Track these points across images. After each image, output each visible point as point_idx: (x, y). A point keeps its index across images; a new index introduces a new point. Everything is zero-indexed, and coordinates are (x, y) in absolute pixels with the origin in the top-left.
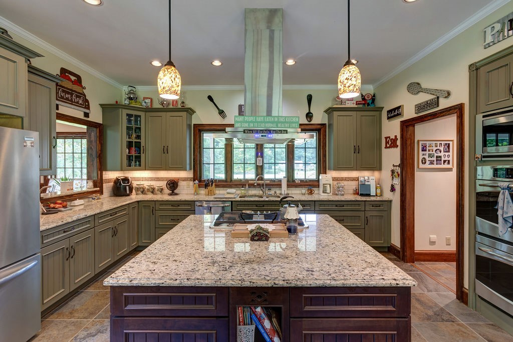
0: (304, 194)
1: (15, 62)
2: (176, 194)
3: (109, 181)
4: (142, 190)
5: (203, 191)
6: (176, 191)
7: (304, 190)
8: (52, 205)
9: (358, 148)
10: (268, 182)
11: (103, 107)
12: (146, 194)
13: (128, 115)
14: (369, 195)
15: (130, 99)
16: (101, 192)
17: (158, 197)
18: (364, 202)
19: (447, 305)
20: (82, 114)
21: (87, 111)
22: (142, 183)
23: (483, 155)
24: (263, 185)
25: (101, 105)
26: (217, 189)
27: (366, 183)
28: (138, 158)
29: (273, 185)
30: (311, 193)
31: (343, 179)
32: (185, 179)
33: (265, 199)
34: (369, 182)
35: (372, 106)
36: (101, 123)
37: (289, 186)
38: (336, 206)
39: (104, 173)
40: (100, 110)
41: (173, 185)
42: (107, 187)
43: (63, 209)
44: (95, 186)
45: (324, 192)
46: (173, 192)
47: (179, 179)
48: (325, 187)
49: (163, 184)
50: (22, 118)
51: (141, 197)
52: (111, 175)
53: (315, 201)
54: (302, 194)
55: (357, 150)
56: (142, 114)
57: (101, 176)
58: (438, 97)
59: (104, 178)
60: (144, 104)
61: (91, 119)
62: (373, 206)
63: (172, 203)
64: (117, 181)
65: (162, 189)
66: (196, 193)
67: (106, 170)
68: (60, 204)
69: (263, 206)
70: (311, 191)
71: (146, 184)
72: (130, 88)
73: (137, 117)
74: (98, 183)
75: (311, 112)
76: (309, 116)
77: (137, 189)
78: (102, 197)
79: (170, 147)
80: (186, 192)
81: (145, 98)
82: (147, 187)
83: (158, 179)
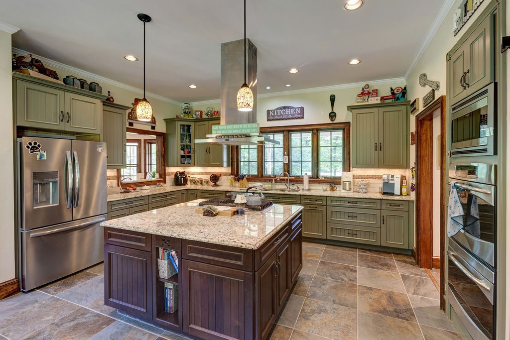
0: (326, 190)
1: (94, 103)
2: (218, 186)
3: (171, 174)
4: (194, 181)
5: (237, 184)
6: (217, 183)
7: (325, 187)
8: (128, 188)
9: (379, 145)
10: (294, 178)
11: (167, 121)
12: (197, 185)
13: (181, 125)
14: (393, 194)
15: (185, 113)
16: (164, 182)
17: (205, 187)
18: (380, 201)
19: (420, 309)
20: (150, 127)
21: (153, 125)
22: (195, 176)
23: (452, 151)
24: (287, 180)
25: (164, 119)
26: (250, 183)
27: (391, 182)
28: (189, 157)
29: (297, 181)
30: (332, 189)
31: (368, 177)
32: (225, 174)
33: (287, 192)
34: (393, 180)
35: (402, 100)
36: (165, 132)
37: (310, 182)
38: (349, 203)
39: (167, 168)
40: (164, 124)
41: (215, 178)
42: (170, 179)
43: (133, 191)
44: (160, 177)
45: (344, 189)
46: (215, 184)
47: (220, 174)
48: (344, 185)
49: (208, 177)
50: (100, 135)
51: (193, 187)
52: (172, 170)
53: (327, 197)
54: (324, 190)
55: (379, 147)
56: (192, 124)
57: (165, 170)
58: (433, 90)
59: (167, 172)
60: (194, 116)
61: (156, 130)
62: (390, 205)
63: (209, 192)
64: (176, 174)
65: (208, 181)
66: (232, 185)
67: (168, 166)
68: (132, 187)
69: (279, 199)
70: (333, 188)
71: (197, 177)
72: (186, 105)
73: (189, 126)
74: (163, 176)
75: (334, 111)
76: (332, 115)
77: (191, 181)
78: (166, 185)
79: (211, 148)
80: (226, 184)
81: (196, 111)
82: (197, 179)
83: (206, 174)
